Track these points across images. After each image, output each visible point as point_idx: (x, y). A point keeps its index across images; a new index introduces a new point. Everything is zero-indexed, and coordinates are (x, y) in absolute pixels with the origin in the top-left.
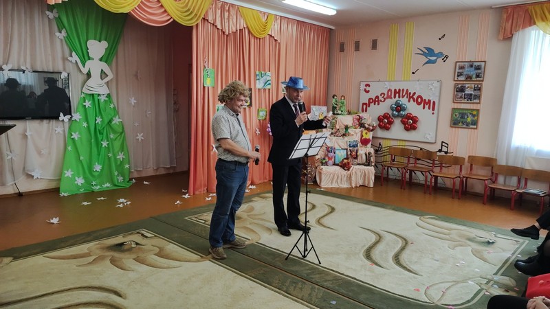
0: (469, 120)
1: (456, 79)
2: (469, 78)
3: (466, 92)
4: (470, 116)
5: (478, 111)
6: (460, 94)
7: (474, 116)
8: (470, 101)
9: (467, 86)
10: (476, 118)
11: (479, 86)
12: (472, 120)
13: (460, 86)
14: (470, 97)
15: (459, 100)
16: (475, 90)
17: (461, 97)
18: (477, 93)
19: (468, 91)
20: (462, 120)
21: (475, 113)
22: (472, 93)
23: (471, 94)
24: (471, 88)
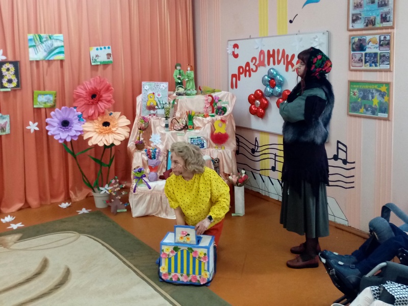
0: (376, 101)
1: (351, 28)
2: (370, 23)
3: (368, 51)
4: (377, 95)
5: (388, 84)
6: (358, 54)
7: (383, 95)
8: (374, 68)
9: (368, 38)
10: (386, 98)
11: (388, 38)
12: (380, 103)
13: (356, 39)
14: (373, 59)
15: (358, 66)
16: (381, 45)
17: (361, 60)
18: (384, 51)
19: (371, 49)
20: (365, 102)
21: (383, 89)
22: (377, 51)
23: (376, 54)
24: (375, 42)
